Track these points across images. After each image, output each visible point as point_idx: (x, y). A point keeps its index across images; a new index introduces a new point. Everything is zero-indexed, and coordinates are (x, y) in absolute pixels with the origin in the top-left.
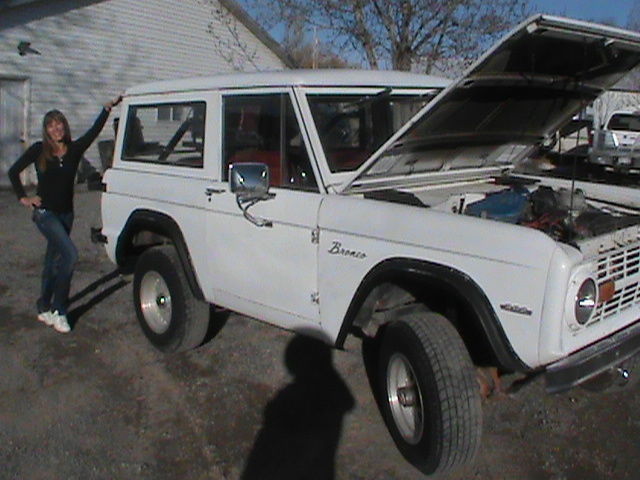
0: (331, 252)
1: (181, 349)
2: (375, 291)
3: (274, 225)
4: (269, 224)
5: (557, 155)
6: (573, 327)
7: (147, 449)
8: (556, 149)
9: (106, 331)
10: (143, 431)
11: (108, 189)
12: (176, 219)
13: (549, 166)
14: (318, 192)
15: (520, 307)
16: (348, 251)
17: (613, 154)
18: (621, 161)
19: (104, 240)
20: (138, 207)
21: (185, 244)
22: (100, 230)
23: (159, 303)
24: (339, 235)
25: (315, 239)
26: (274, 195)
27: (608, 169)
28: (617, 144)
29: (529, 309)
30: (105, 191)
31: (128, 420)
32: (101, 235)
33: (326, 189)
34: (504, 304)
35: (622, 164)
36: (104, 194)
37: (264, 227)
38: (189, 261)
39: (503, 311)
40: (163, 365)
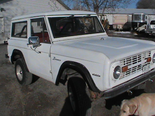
0: (53, 59)
1: (25, 85)
2: (65, 70)
3: (41, 53)
4: (40, 52)
5: (138, 31)
6: (113, 80)
7: (8, 112)
8: (138, 30)
9: (10, 80)
10: (9, 107)
11: (9, 44)
12: (22, 52)
13: (136, 34)
14: (51, 44)
15: (97, 74)
16: (57, 59)
17: (151, 31)
18: (153, 32)
19: (8, 57)
20: (15, 49)
21: (24, 58)
22: (8, 55)
23: (20, 73)
24: (55, 55)
25: (50, 56)
26: (41, 45)
27: (150, 34)
28: (152, 28)
29: (99, 75)
30: (8, 45)
31: (7, 104)
32: (8, 56)
33: (52, 42)
34: (93, 74)
35: (153, 33)
36: (8, 46)
37: (39, 53)
38: (25, 62)
39: (93, 76)
40: (21, 89)
